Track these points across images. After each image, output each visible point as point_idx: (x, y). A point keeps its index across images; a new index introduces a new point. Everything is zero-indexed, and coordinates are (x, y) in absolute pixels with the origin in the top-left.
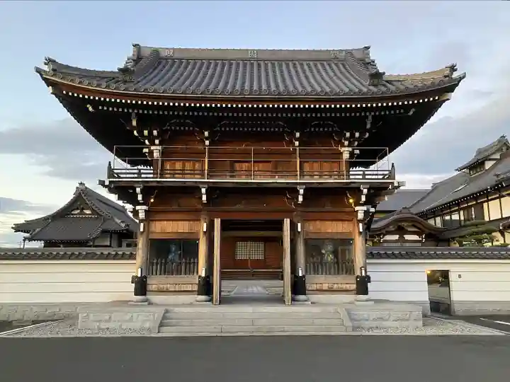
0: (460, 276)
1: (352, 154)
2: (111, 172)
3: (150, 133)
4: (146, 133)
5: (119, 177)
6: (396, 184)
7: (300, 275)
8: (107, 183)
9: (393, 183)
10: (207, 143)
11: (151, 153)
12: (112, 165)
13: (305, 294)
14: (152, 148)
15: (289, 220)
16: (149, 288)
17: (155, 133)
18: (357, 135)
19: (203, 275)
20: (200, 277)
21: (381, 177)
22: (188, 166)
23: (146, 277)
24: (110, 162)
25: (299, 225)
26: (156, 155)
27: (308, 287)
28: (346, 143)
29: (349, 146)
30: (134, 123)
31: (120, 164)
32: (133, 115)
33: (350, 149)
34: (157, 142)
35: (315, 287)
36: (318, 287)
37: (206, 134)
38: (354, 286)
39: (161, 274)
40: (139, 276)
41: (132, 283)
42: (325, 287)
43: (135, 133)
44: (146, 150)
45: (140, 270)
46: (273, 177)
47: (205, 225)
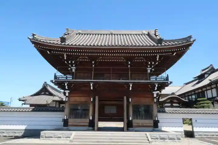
0: (196, 121)
1: (151, 70)
2: (56, 77)
3: (71, 62)
4: (70, 62)
5: (59, 79)
6: (169, 83)
7: (130, 119)
8: (54, 81)
9: (168, 82)
10: (93, 66)
11: (72, 70)
12: (56, 75)
13: (132, 127)
14: (72, 68)
15: (126, 97)
16: (69, 124)
17: (73, 62)
18: (153, 63)
19: (91, 119)
21: (163, 80)
22: (86, 75)
23: (68, 119)
24: (55, 73)
25: (130, 99)
26: (74, 70)
27: (134, 124)
28: (149, 66)
29: (150, 67)
30: (65, 58)
31: (59, 74)
32: (65, 55)
33: (150, 69)
34: (74, 65)
35: (136, 125)
36: (138, 125)
37: (93, 62)
38: (152, 125)
39: (74, 118)
40: (65, 119)
41: (63, 121)
42: (141, 124)
43: (66, 62)
44: (69, 69)
45: (66, 116)
46: (120, 79)
47: (92, 98)
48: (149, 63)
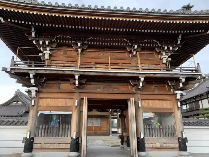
3: (44, 43)
4: (41, 42)
6: (203, 76)
7: (142, 137)
8: (8, 70)
9: (201, 75)
10: (80, 50)
11: (44, 55)
14: (45, 52)
15: (133, 98)
16: (35, 146)
17: (47, 43)
18: (171, 48)
19: (74, 137)
20: (72, 138)
23: (33, 138)
24: (13, 57)
25: (139, 102)
26: (47, 56)
27: (147, 145)
28: (164, 53)
30: (33, 35)
32: (33, 29)
34: (48, 49)
35: (151, 145)
36: (154, 145)
37: (79, 44)
38: (177, 145)
39: (44, 136)
40: (28, 137)
41: (23, 142)
42: (158, 145)
43: (34, 42)
44: (40, 54)
45: (29, 133)
48: (166, 48)
